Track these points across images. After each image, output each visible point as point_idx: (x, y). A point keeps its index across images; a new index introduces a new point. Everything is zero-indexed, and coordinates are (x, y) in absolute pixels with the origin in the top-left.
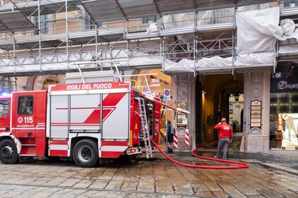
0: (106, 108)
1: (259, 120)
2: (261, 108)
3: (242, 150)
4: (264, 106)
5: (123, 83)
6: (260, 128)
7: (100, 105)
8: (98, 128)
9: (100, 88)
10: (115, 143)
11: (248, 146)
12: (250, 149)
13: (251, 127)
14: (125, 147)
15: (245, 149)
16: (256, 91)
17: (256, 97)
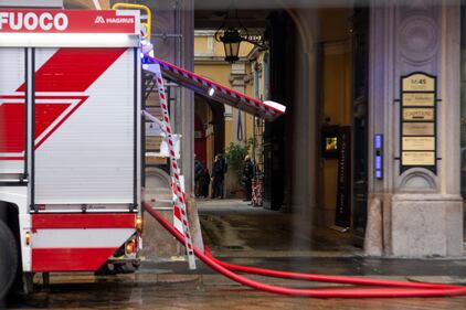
0: (48, 98)
1: (429, 143)
2: (437, 100)
3: (373, 249)
4: (442, 94)
5: (112, 14)
6: (433, 169)
7: (23, 88)
8: (17, 168)
9: (24, 29)
10: (85, 219)
11: (395, 234)
12: (402, 246)
13: (403, 168)
14: (125, 234)
15: (385, 243)
16: (418, 42)
17: (417, 63)
